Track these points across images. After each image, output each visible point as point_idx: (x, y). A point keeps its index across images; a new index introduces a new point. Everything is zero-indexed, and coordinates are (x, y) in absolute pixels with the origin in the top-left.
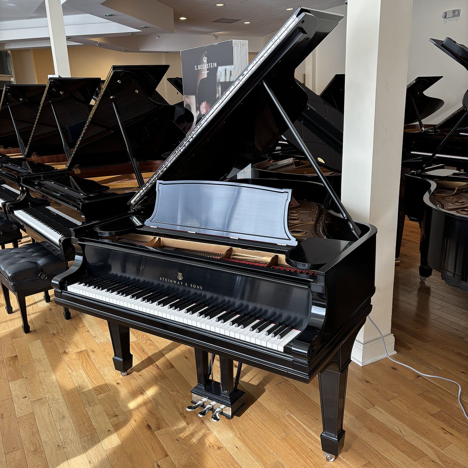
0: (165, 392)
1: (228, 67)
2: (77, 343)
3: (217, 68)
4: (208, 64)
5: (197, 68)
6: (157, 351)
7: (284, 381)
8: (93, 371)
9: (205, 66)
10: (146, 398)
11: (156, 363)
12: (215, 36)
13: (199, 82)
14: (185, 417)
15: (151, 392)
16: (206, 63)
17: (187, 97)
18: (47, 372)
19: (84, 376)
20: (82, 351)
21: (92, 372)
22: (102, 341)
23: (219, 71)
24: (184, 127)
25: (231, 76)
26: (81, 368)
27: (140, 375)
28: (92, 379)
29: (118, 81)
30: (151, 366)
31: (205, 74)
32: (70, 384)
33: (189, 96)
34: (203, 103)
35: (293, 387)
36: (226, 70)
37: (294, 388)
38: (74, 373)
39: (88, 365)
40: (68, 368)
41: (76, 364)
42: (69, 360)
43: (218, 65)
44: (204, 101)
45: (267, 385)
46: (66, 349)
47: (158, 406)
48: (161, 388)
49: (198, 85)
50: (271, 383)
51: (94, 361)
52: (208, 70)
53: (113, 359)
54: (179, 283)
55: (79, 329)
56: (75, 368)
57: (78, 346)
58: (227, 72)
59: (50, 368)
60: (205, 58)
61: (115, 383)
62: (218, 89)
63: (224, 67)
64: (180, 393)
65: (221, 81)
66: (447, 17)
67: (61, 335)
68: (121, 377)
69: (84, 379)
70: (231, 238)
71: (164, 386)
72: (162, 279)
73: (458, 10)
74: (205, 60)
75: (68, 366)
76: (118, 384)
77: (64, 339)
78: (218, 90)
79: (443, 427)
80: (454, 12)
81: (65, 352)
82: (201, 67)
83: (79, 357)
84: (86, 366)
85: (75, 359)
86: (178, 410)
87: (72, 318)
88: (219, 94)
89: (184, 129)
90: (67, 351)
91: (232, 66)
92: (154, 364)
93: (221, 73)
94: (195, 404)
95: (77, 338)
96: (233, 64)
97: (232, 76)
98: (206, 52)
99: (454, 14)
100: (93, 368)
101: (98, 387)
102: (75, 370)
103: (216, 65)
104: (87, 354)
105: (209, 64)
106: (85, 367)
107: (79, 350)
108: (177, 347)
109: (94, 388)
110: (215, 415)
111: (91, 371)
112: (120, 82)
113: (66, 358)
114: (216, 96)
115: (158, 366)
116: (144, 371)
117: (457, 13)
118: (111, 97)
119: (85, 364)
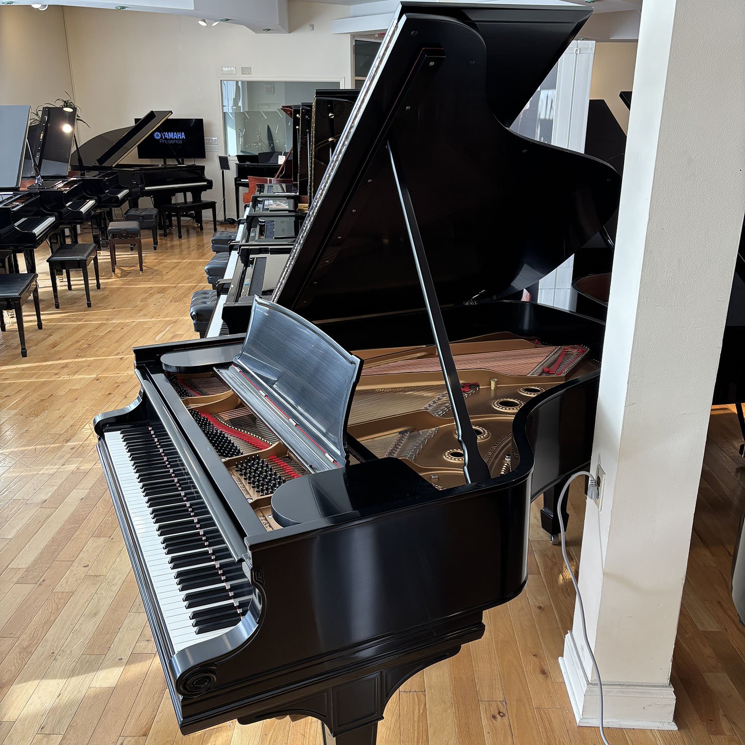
7: (417, 690)
35: (422, 707)
37: (421, 711)
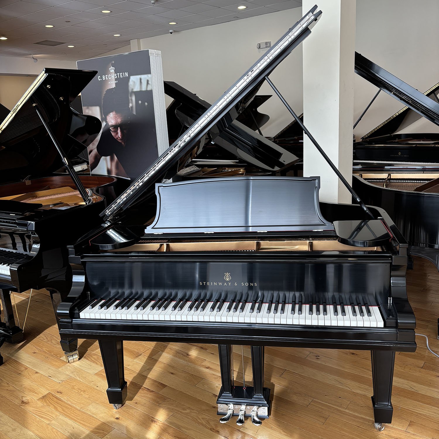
0: (176, 412)
1: (144, 77)
2: (32, 389)
3: (128, 79)
4: (116, 74)
5: (101, 78)
6: (135, 375)
8: (75, 413)
9: (112, 76)
10: (161, 425)
11: (144, 386)
12: (34, 58)
13: (105, 93)
14: (218, 431)
15: (162, 416)
16: (114, 73)
17: (88, 108)
18: (16, 429)
19: (70, 422)
20: (46, 395)
21: (76, 415)
22: (62, 379)
23: (132, 81)
24: (84, 140)
25: (148, 85)
26: (58, 414)
27: (136, 403)
28: (82, 422)
29: (48, 86)
30: (141, 391)
31: (112, 84)
32: (57, 435)
33: (90, 108)
34: (111, 113)
36: (141, 79)
38: (53, 422)
39: (64, 408)
40: (41, 418)
41: (49, 412)
42: (35, 409)
43: (130, 75)
44: (112, 112)
45: (272, 379)
46: (22, 399)
47: (181, 429)
48: (169, 409)
49: (104, 96)
50: (273, 376)
51: (69, 403)
52: (116, 79)
53: (107, 391)
54: (225, 284)
55: (23, 373)
56: (50, 416)
57: (36, 392)
58: (142, 81)
59: (17, 424)
60: (112, 68)
61: (113, 419)
62: (131, 98)
63: (138, 77)
64: (193, 410)
65: (135, 90)
66: (261, 48)
67: (4, 385)
68: (115, 410)
69: (72, 425)
70: (258, 232)
71: (171, 407)
72: (203, 284)
73: (269, 42)
74: (112, 70)
75: (40, 417)
76: (117, 419)
77: (11, 388)
78: (132, 100)
79: (437, 375)
80: (266, 43)
81: (23, 402)
82: (106, 77)
83: (47, 403)
84: (63, 410)
85: (42, 407)
86: (206, 427)
87: (4, 363)
88: (132, 103)
89: (85, 142)
90: (24, 399)
91: (149, 75)
92: (142, 387)
93: (134, 82)
94: (226, 415)
95: (27, 382)
96: (150, 73)
97: (150, 85)
98: (113, 62)
99: (267, 45)
100: (75, 410)
101: (96, 428)
102: (52, 418)
103: (127, 74)
104: (54, 397)
105: (118, 74)
106: (62, 412)
107: (41, 396)
108: (154, 366)
109: (92, 431)
110: (254, 419)
111: (73, 414)
112: (50, 87)
113: (29, 409)
114: (129, 106)
115: (148, 389)
116: (136, 397)
117: (268, 45)
118: (34, 105)
119: (59, 408)
